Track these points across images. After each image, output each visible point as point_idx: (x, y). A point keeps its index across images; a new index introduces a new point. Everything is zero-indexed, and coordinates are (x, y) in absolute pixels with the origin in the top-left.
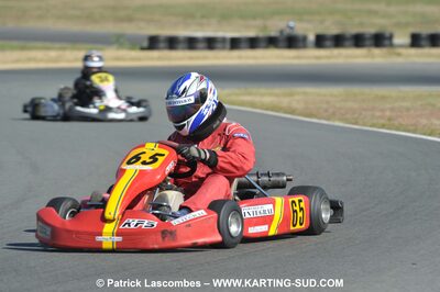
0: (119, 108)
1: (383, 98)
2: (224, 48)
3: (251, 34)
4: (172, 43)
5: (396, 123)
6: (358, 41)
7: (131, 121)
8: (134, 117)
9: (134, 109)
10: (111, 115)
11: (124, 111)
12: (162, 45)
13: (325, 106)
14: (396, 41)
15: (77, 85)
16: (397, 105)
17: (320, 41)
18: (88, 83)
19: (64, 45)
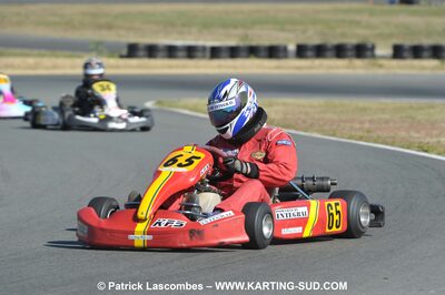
0: (120, 117)
1: (364, 110)
2: (204, 57)
3: (232, 43)
4: (152, 51)
5: (374, 135)
6: (339, 51)
7: (134, 130)
8: (137, 127)
9: (136, 119)
10: (112, 125)
11: (126, 120)
12: (141, 53)
13: (303, 117)
14: (379, 52)
15: (78, 93)
16: (375, 117)
17: (301, 51)
18: (89, 91)
19: (43, 52)
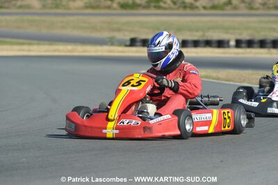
4: (145, 43)
6: (262, 44)
12: (138, 44)
